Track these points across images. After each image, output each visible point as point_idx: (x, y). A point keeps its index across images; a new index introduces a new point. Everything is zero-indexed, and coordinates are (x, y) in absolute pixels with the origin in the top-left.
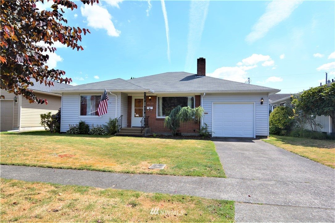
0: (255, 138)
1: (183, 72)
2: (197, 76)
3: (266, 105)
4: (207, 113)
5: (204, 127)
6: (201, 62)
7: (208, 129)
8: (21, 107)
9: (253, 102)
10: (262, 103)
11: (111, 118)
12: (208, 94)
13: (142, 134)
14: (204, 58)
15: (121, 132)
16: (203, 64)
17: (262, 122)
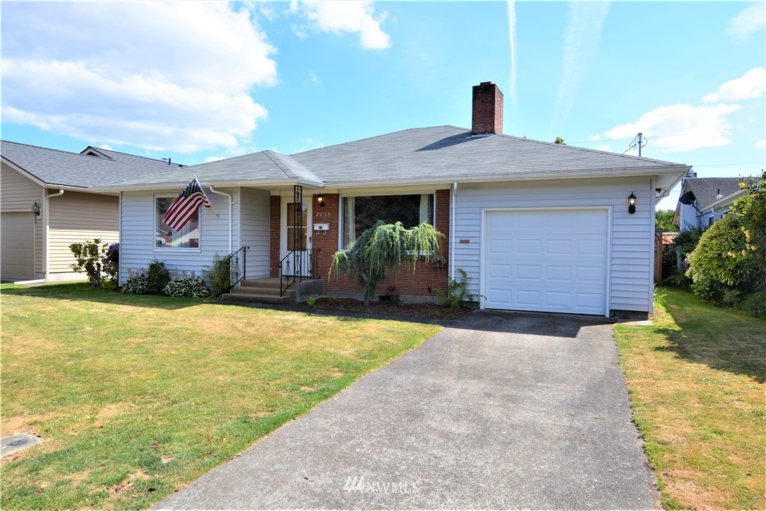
0: (608, 316)
1: (448, 126)
2: (472, 136)
3: (647, 215)
4: (467, 242)
5: (458, 281)
6: (485, 96)
7: (469, 287)
8: (48, 227)
9: (607, 207)
10: (632, 209)
11: (220, 254)
12: (467, 187)
13: (283, 297)
14: (492, 83)
15: (239, 291)
16: (489, 100)
17: (631, 268)
